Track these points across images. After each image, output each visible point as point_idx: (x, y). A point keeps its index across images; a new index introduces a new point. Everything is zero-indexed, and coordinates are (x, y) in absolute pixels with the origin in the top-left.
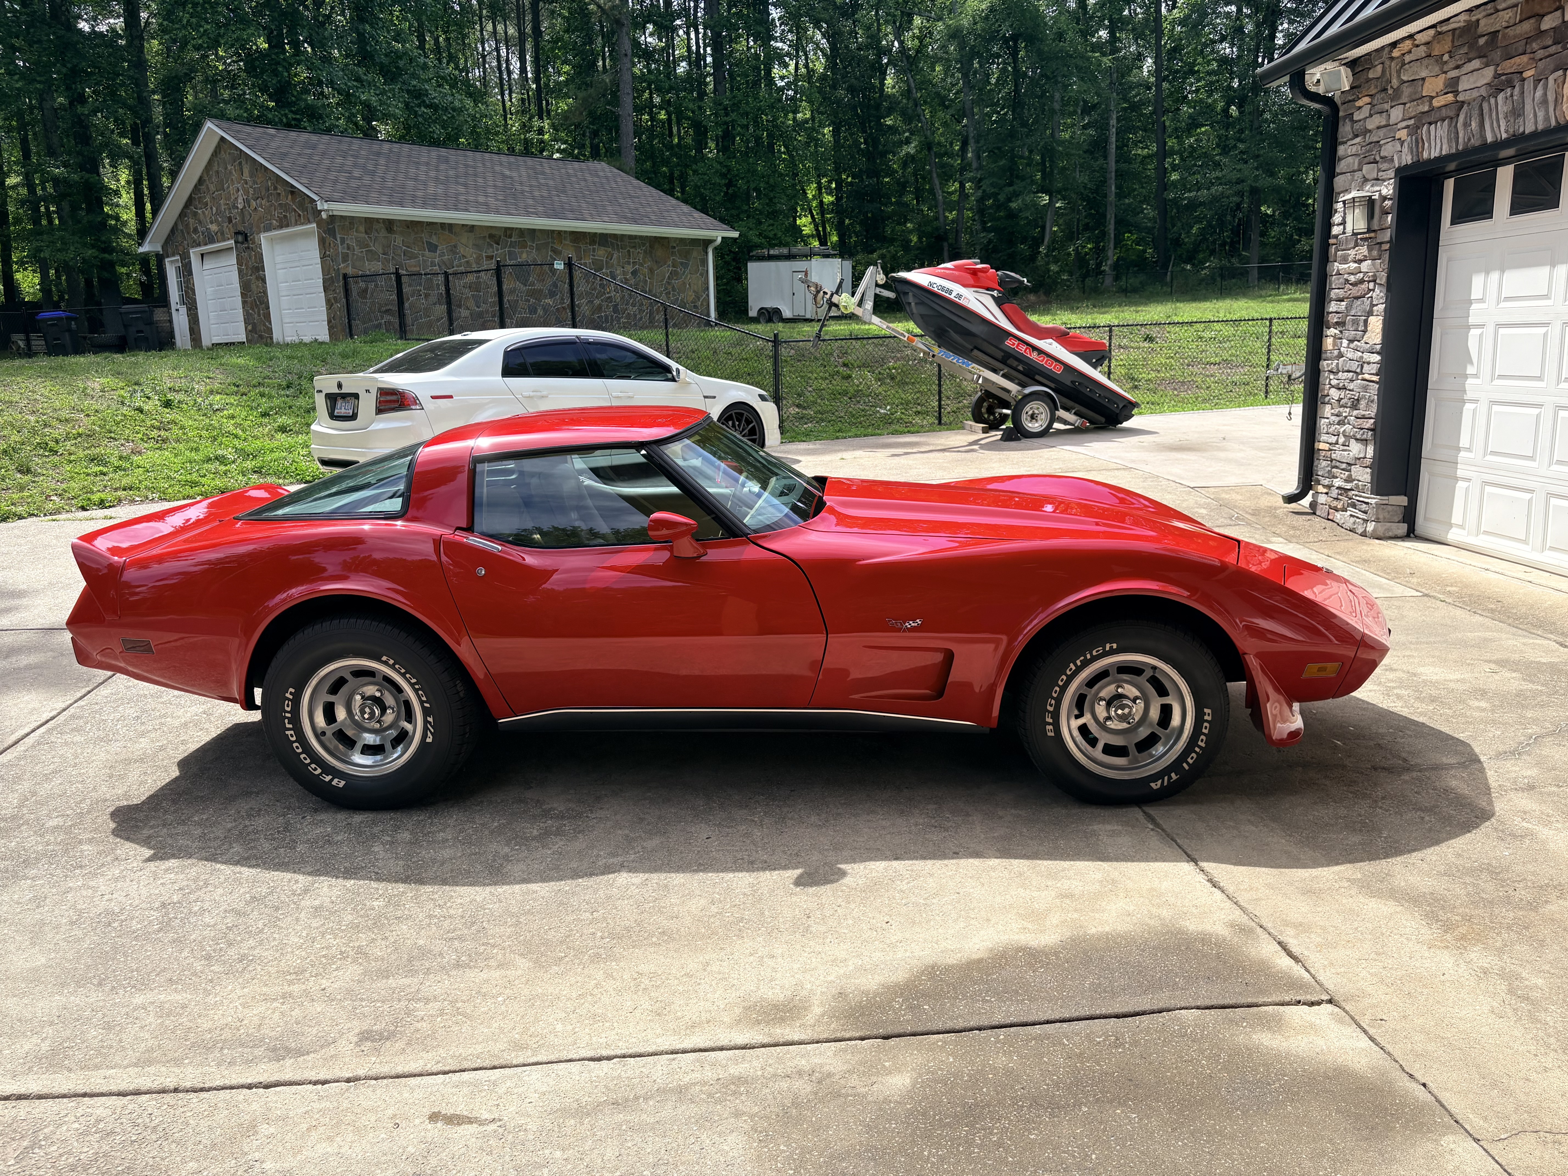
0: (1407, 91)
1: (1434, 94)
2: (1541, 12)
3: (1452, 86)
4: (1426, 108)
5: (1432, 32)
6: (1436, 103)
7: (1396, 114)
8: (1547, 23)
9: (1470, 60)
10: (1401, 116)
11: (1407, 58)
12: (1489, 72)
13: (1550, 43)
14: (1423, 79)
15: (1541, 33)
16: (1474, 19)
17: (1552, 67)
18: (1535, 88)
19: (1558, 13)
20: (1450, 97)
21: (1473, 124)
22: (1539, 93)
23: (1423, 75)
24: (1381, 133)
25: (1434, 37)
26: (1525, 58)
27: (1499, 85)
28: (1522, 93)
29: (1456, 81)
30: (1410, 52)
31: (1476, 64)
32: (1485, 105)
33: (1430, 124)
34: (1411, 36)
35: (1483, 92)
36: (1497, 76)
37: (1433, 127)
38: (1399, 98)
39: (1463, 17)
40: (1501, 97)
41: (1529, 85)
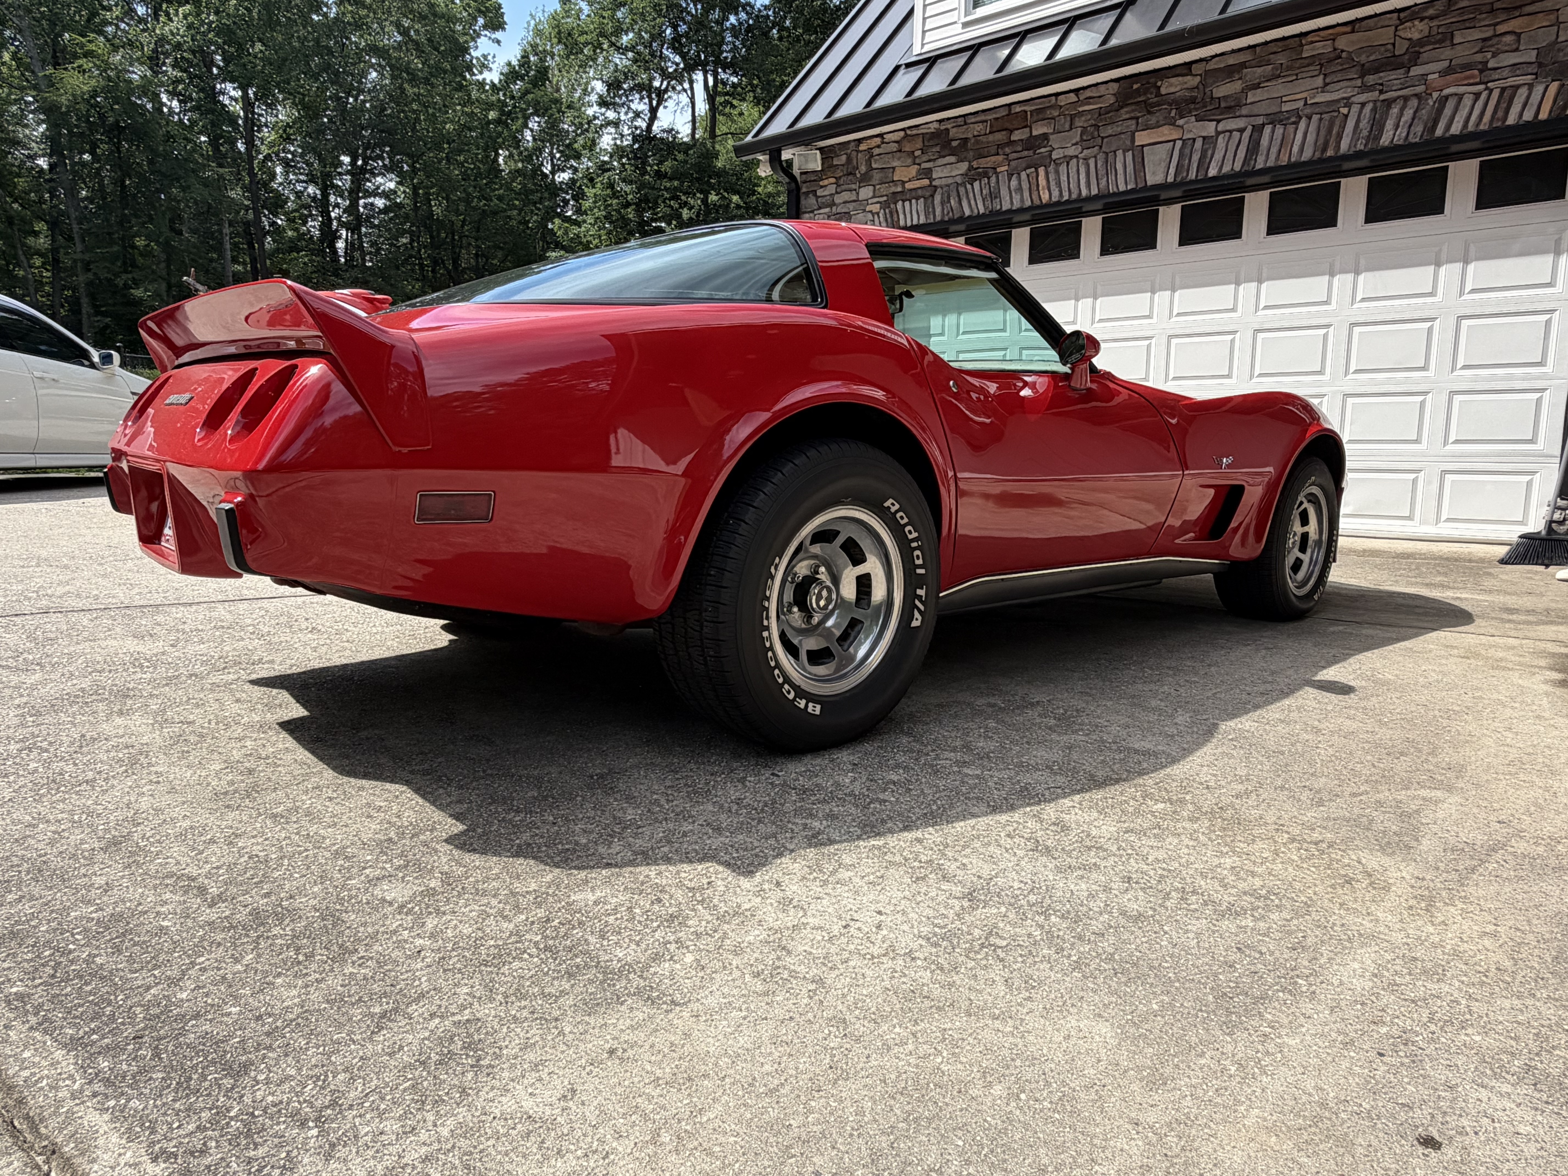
0: (877, 176)
1: (906, 179)
2: (1011, 127)
3: (927, 173)
4: (899, 189)
5: (902, 134)
6: (908, 186)
7: (866, 192)
8: (1017, 136)
9: (944, 157)
10: (871, 194)
11: (876, 151)
12: (964, 167)
13: (1020, 149)
14: (894, 168)
15: (1011, 143)
16: (943, 128)
17: (1024, 165)
18: (1009, 181)
19: (1028, 129)
20: (926, 182)
21: (952, 202)
22: (1014, 183)
23: (895, 164)
24: (851, 206)
25: (904, 138)
26: (1000, 158)
27: (972, 176)
28: (998, 182)
29: (930, 170)
30: (879, 147)
31: (952, 159)
32: (962, 190)
33: (903, 201)
34: (881, 135)
35: (959, 180)
36: (971, 168)
37: (907, 204)
38: (870, 179)
39: (936, 125)
40: (976, 185)
41: (1004, 178)
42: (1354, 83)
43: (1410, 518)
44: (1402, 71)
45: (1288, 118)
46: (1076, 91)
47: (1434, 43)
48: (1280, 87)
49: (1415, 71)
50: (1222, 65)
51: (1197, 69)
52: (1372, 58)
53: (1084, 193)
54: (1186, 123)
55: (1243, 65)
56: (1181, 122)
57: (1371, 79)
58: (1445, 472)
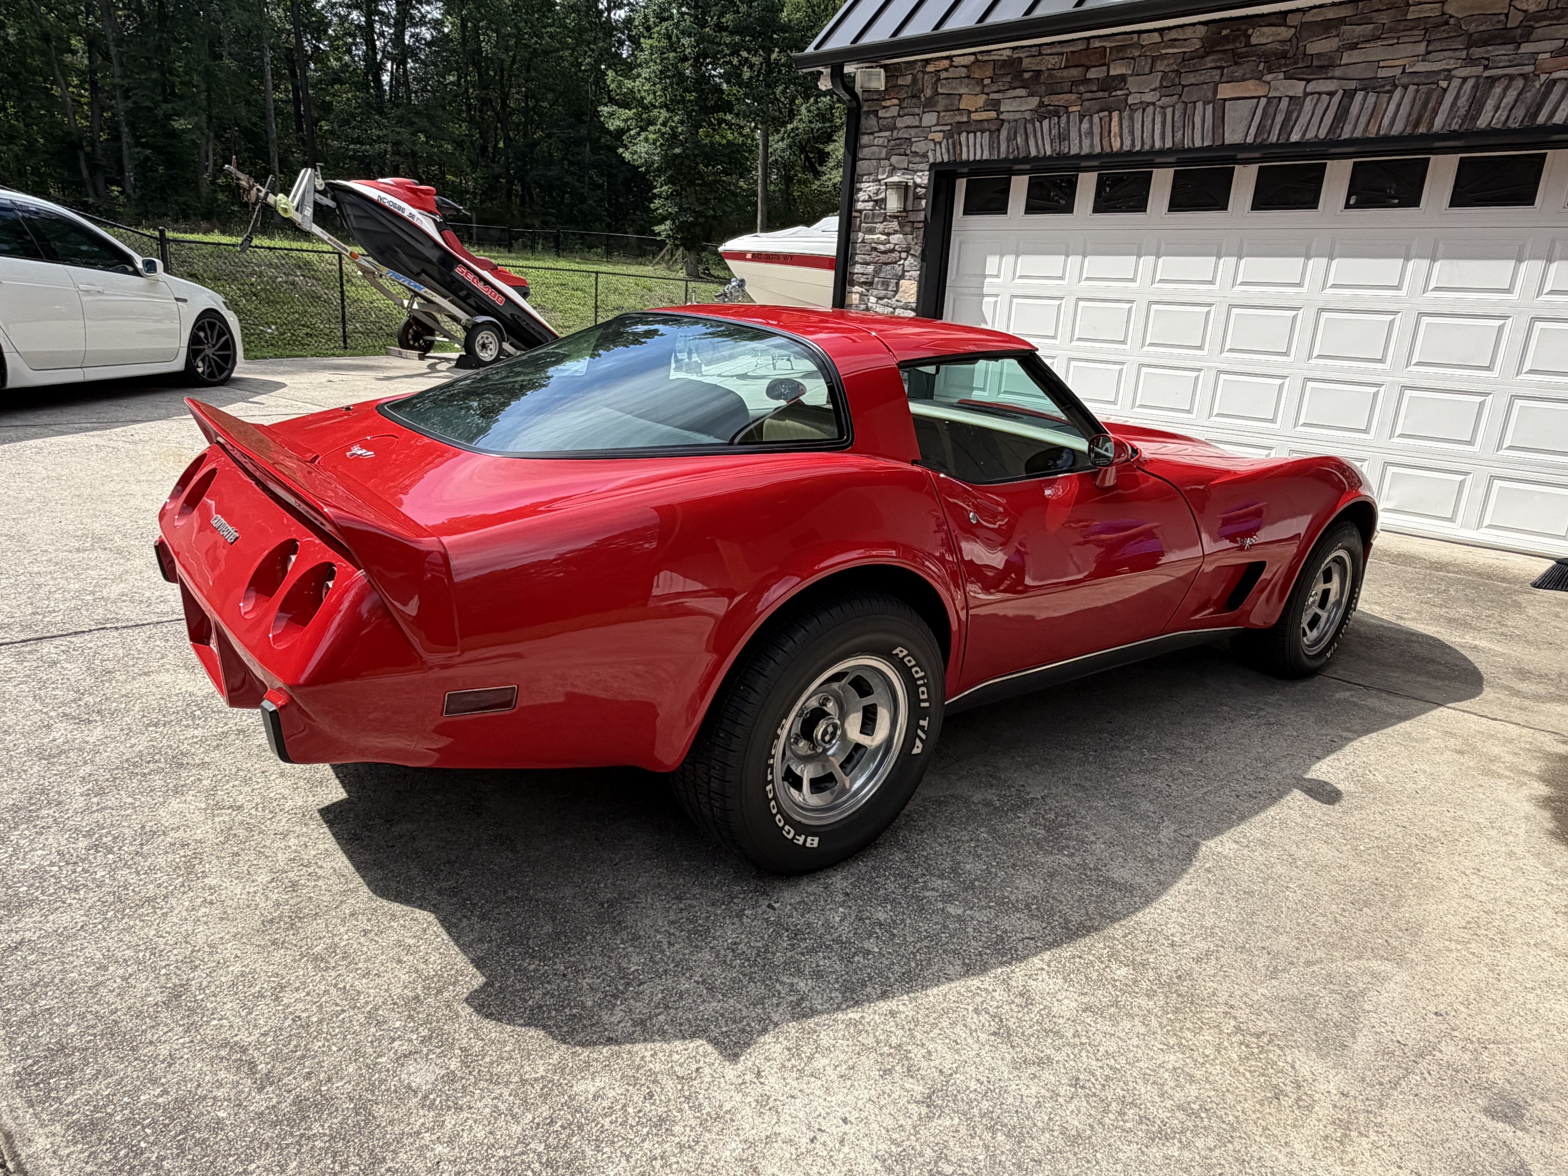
0: (942, 102)
1: (973, 109)
2: (1088, 63)
3: (995, 105)
4: (965, 119)
5: (972, 58)
6: (975, 116)
7: (929, 119)
8: (1092, 74)
9: (1014, 88)
10: (934, 122)
11: (944, 75)
12: (1034, 102)
13: (1095, 89)
14: (960, 95)
15: (1086, 81)
16: (1015, 56)
17: (1098, 107)
18: (1081, 122)
19: (1105, 68)
20: (993, 114)
21: (1019, 140)
22: (1085, 126)
23: (962, 91)
24: (913, 132)
25: (974, 63)
26: (1074, 97)
27: (1043, 113)
28: (1068, 122)
29: (998, 102)
30: (946, 70)
31: (1022, 92)
32: (1029, 126)
33: (968, 133)
34: (949, 58)
35: (1028, 115)
36: (1041, 104)
37: (971, 135)
38: (934, 105)
39: (1008, 53)
40: (1046, 123)
41: (1074, 118)
42: (1457, 54)
43: (1451, 520)
44: (1511, 47)
45: (1383, 86)
46: (1161, 31)
47: (1552, 19)
48: (1379, 49)
49: (1526, 48)
50: (1319, 19)
51: (1292, 20)
52: (1481, 28)
53: (1158, 145)
54: (1274, 79)
55: (1342, 21)
56: (1268, 77)
57: (1477, 52)
58: (1493, 478)
